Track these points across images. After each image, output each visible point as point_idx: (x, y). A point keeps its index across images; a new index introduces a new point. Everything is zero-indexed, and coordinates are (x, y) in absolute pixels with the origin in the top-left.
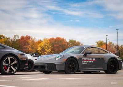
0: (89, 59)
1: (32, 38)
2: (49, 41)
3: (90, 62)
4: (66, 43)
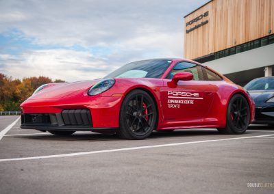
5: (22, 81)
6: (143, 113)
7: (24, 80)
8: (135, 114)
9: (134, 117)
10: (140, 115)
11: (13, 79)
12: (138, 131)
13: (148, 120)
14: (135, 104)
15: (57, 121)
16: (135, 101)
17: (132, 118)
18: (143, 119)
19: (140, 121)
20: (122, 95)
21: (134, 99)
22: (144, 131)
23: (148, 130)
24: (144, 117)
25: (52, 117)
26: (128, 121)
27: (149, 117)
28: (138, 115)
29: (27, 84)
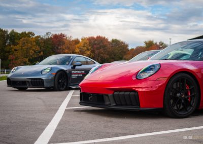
0: (78, 72)
1: (67, 36)
2: (88, 41)
3: (80, 75)
4: (109, 42)
5: (81, 41)
6: (186, 94)
7: (82, 39)
8: (178, 95)
9: (177, 98)
10: (183, 96)
11: (73, 39)
12: (181, 110)
13: (191, 100)
14: (178, 86)
15: (110, 101)
16: (178, 83)
17: (175, 99)
18: (185, 100)
19: (183, 101)
20: (166, 79)
21: (178, 81)
22: (187, 111)
23: (190, 109)
24: (186, 98)
25: (106, 98)
26: (172, 101)
27: (191, 97)
28: (181, 96)
29: (85, 43)
